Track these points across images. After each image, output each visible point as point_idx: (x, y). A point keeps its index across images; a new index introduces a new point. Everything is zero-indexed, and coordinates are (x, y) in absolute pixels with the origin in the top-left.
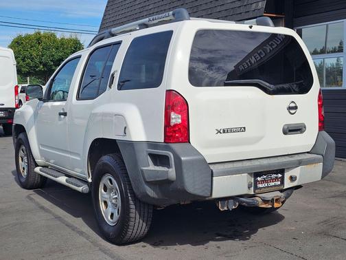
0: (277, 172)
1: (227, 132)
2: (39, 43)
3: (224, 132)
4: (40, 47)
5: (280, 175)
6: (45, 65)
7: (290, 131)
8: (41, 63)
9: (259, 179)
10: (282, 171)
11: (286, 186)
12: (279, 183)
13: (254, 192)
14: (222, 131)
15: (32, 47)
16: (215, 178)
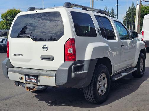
0: (34, 76)
1: (17, 56)
5: (36, 78)
9: (27, 77)
13: (25, 82)
16: (8, 72)
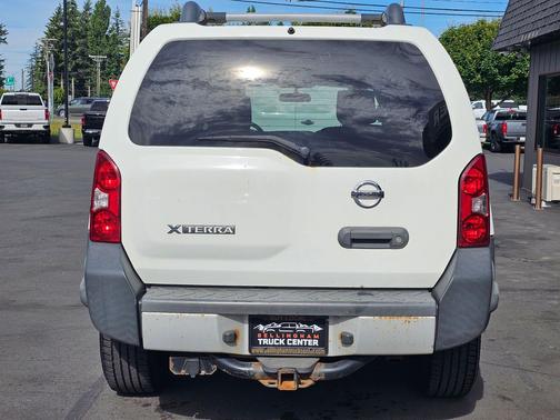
0: (309, 320)
1: (193, 232)
2: (480, 39)
3: (185, 231)
4: (479, 45)
5: (317, 328)
6: (484, 74)
7: (354, 241)
8: (478, 70)
9: (261, 327)
10: (323, 321)
11: (332, 353)
12: (316, 342)
13: (250, 351)
14: (180, 230)
15: (468, 44)
16: (144, 315)
